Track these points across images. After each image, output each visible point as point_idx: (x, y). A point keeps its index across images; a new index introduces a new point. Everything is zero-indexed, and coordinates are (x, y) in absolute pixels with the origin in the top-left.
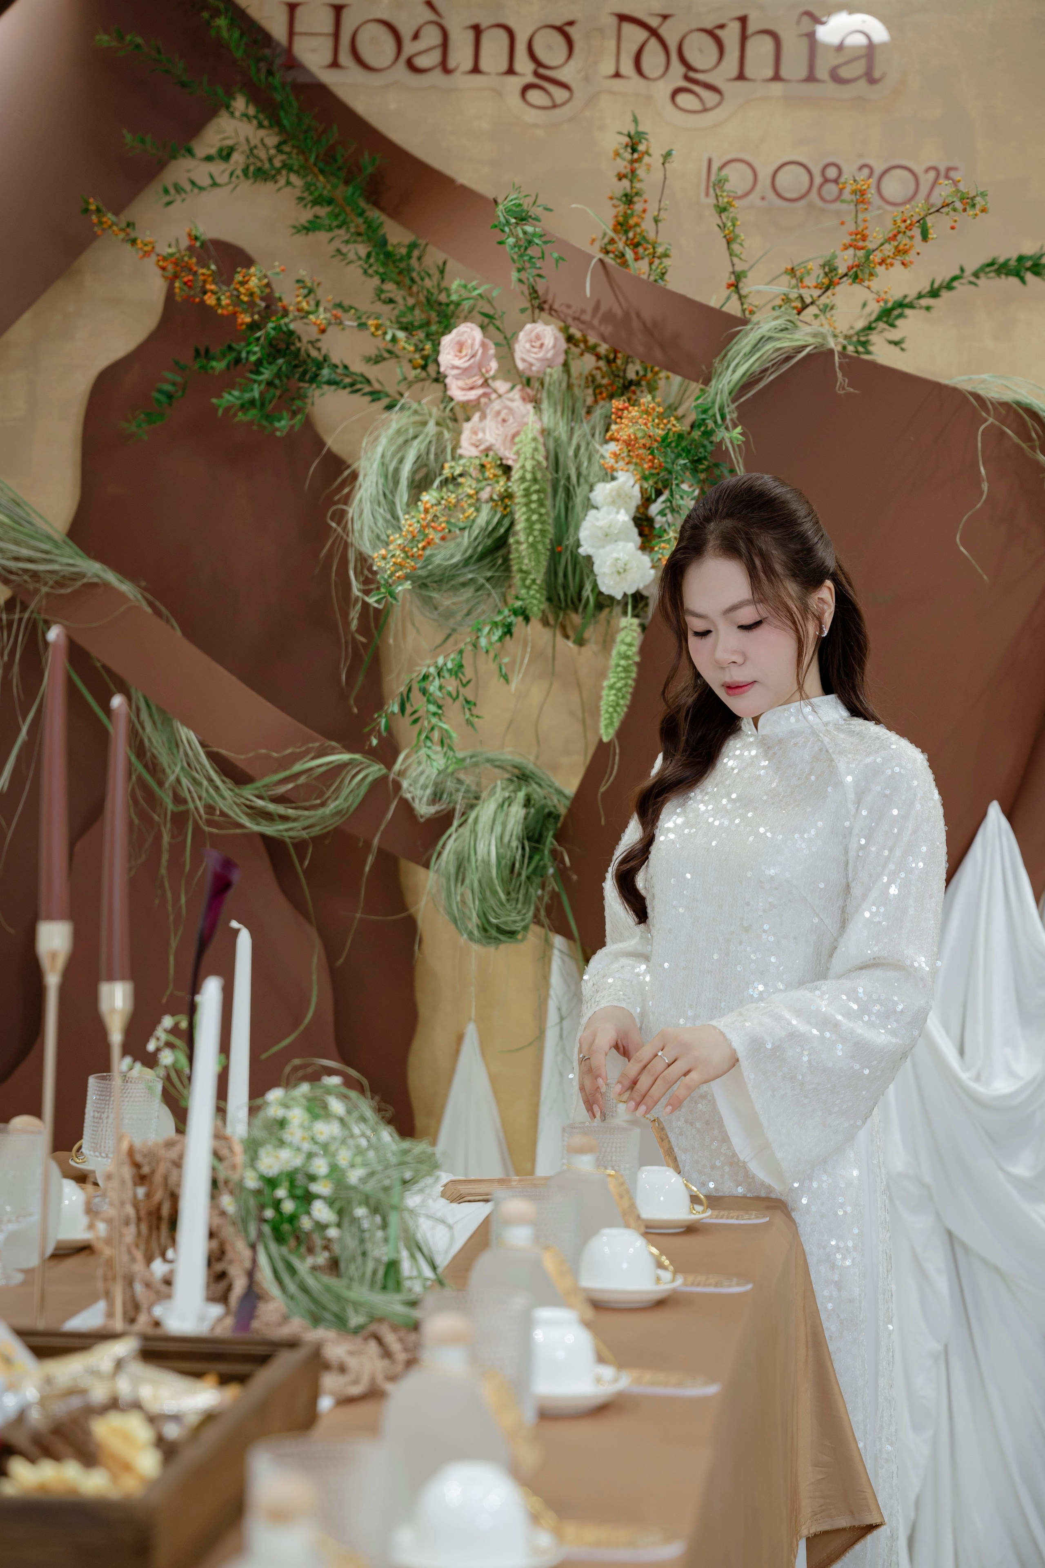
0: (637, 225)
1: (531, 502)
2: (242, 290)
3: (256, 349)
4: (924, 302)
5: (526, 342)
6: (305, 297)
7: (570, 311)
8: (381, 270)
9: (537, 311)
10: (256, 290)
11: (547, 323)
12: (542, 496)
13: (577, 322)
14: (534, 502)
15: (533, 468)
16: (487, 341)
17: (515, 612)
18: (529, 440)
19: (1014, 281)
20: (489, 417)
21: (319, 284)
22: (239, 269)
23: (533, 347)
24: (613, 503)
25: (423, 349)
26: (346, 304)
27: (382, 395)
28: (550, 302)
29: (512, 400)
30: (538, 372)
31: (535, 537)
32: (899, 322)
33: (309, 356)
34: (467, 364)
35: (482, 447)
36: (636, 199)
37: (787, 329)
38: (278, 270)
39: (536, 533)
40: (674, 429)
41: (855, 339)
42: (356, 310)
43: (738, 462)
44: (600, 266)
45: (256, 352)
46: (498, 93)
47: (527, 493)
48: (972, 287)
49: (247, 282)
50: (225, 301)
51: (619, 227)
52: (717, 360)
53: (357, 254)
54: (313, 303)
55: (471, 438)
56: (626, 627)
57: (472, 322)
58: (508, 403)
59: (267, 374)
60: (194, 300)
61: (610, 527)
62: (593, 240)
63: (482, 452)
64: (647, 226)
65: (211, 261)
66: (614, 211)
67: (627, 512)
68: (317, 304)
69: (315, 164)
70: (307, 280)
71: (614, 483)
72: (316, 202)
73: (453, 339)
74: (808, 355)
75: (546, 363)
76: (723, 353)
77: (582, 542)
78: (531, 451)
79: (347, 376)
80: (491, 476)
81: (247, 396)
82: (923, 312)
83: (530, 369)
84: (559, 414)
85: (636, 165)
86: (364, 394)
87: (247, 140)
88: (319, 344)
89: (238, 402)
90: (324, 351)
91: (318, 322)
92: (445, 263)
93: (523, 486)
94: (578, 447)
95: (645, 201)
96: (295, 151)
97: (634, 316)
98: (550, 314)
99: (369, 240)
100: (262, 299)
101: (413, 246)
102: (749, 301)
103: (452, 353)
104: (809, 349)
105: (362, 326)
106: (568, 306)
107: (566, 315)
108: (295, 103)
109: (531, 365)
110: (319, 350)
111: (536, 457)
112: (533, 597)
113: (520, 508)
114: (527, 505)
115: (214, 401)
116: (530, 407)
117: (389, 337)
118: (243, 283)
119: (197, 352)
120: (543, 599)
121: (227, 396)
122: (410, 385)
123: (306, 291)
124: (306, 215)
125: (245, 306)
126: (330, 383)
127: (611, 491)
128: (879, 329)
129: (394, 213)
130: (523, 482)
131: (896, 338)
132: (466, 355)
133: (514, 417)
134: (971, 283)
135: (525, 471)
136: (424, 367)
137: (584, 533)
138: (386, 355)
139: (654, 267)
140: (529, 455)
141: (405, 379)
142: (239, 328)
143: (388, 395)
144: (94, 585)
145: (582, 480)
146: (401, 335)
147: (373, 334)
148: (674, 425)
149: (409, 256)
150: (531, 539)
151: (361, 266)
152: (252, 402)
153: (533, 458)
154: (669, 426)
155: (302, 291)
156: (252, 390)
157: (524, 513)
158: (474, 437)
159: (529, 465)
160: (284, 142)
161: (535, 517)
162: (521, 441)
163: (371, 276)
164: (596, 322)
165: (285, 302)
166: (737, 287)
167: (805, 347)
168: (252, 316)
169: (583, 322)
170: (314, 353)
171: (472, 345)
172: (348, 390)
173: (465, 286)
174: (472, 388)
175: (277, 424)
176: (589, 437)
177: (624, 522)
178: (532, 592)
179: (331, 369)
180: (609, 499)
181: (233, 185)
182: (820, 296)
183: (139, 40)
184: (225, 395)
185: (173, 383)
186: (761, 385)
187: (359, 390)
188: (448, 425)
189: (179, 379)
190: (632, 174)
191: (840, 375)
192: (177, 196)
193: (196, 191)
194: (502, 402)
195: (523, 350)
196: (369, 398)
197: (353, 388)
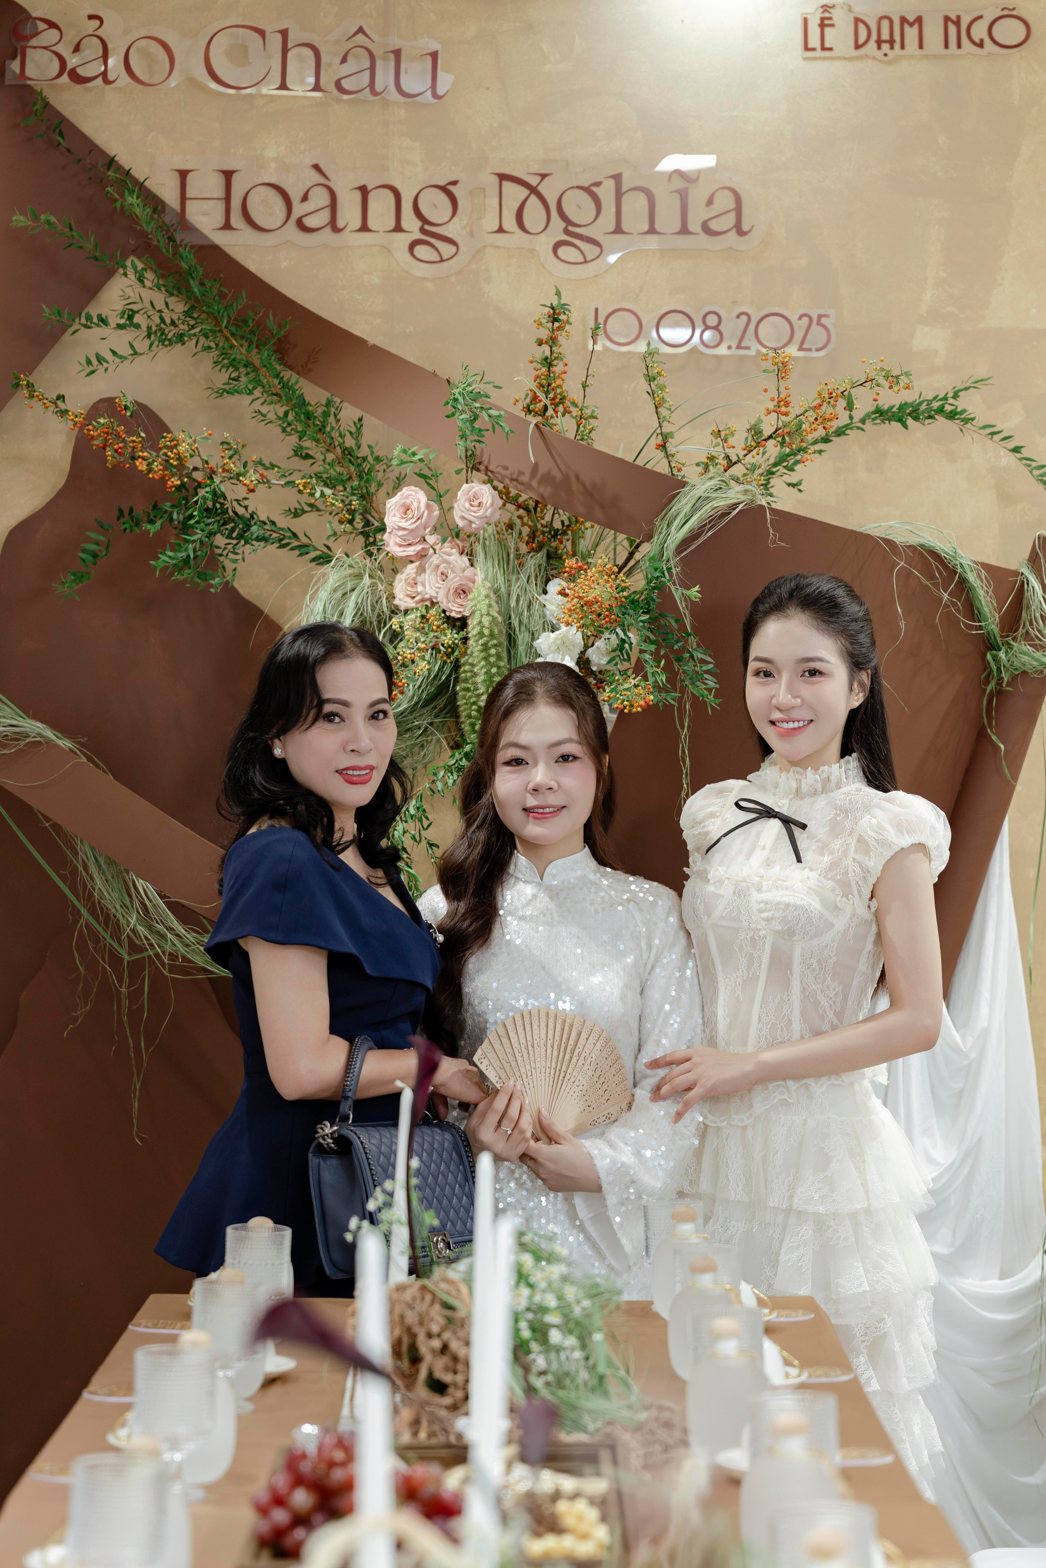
0: (560, 386)
1: (490, 656)
2: (169, 454)
3: (195, 513)
4: (818, 447)
5: (464, 501)
7: (507, 473)
8: (300, 429)
9: (472, 472)
10: (185, 454)
11: (483, 484)
13: (515, 483)
14: (493, 655)
15: (490, 624)
16: (431, 503)
17: (464, 757)
18: (482, 597)
19: (899, 425)
20: (428, 571)
21: (243, 446)
23: (471, 506)
24: (558, 650)
25: (350, 504)
27: (310, 548)
28: (486, 463)
29: (450, 555)
30: (476, 528)
32: (796, 468)
33: (236, 514)
34: (414, 526)
35: (418, 598)
36: (555, 363)
38: (206, 434)
40: (623, 584)
42: (278, 467)
44: (536, 430)
47: (486, 648)
48: (860, 431)
49: (176, 446)
50: (156, 466)
51: (541, 389)
52: (659, 518)
54: (239, 464)
55: (407, 589)
57: (416, 486)
58: (446, 557)
60: (124, 466)
62: (516, 399)
63: (417, 602)
64: (572, 388)
66: (536, 374)
68: (245, 465)
69: (226, 327)
70: (231, 441)
71: (557, 633)
72: (231, 365)
73: (398, 501)
74: (741, 511)
75: (485, 520)
76: (663, 513)
78: (486, 607)
79: (274, 532)
80: (435, 628)
81: (182, 555)
82: (817, 455)
83: (470, 526)
84: (496, 566)
85: (557, 333)
86: (292, 549)
87: (152, 304)
88: (246, 503)
89: (174, 562)
90: (251, 510)
91: (248, 483)
92: (360, 420)
93: (480, 642)
95: (566, 365)
96: (204, 316)
97: (573, 478)
98: (485, 475)
99: (286, 400)
101: (329, 403)
102: (676, 460)
103: (398, 515)
104: (741, 505)
105: (291, 483)
106: (505, 468)
107: (504, 476)
109: (471, 522)
110: (246, 508)
111: (491, 613)
113: (480, 662)
114: (485, 659)
115: (152, 562)
117: (318, 495)
118: (171, 448)
119: (120, 513)
121: (162, 557)
122: (338, 538)
123: (231, 452)
124: (223, 378)
125: (174, 470)
126: (258, 539)
127: (555, 640)
128: (779, 473)
129: (304, 371)
130: (481, 638)
131: (795, 482)
132: (412, 518)
133: (452, 570)
134: (858, 428)
135: (482, 626)
136: (351, 522)
138: (307, 508)
139: (582, 429)
140: (483, 611)
141: (335, 534)
142: (169, 490)
143: (316, 549)
144: (38, 743)
145: (524, 629)
146: (328, 491)
147: (300, 491)
149: (326, 414)
151: (280, 425)
152: (187, 561)
153: (488, 614)
155: (227, 452)
157: (483, 667)
158: (409, 589)
159: (486, 621)
160: (193, 308)
161: (494, 670)
162: (474, 599)
163: (290, 434)
164: (534, 484)
165: (212, 464)
166: (664, 447)
167: (739, 503)
168: (180, 479)
169: (521, 483)
170: (241, 511)
171: (418, 507)
172: (277, 545)
173: (405, 451)
174: (410, 545)
175: (211, 581)
179: (259, 526)
180: (554, 648)
181: (153, 354)
182: (745, 456)
183: (53, 219)
184: (160, 556)
185: (97, 543)
186: (701, 540)
187: (287, 544)
188: (380, 577)
189: (102, 538)
190: (553, 341)
191: (771, 531)
192: (100, 366)
193: (117, 360)
194: (440, 556)
195: (463, 509)
196: (297, 552)
197: (283, 542)
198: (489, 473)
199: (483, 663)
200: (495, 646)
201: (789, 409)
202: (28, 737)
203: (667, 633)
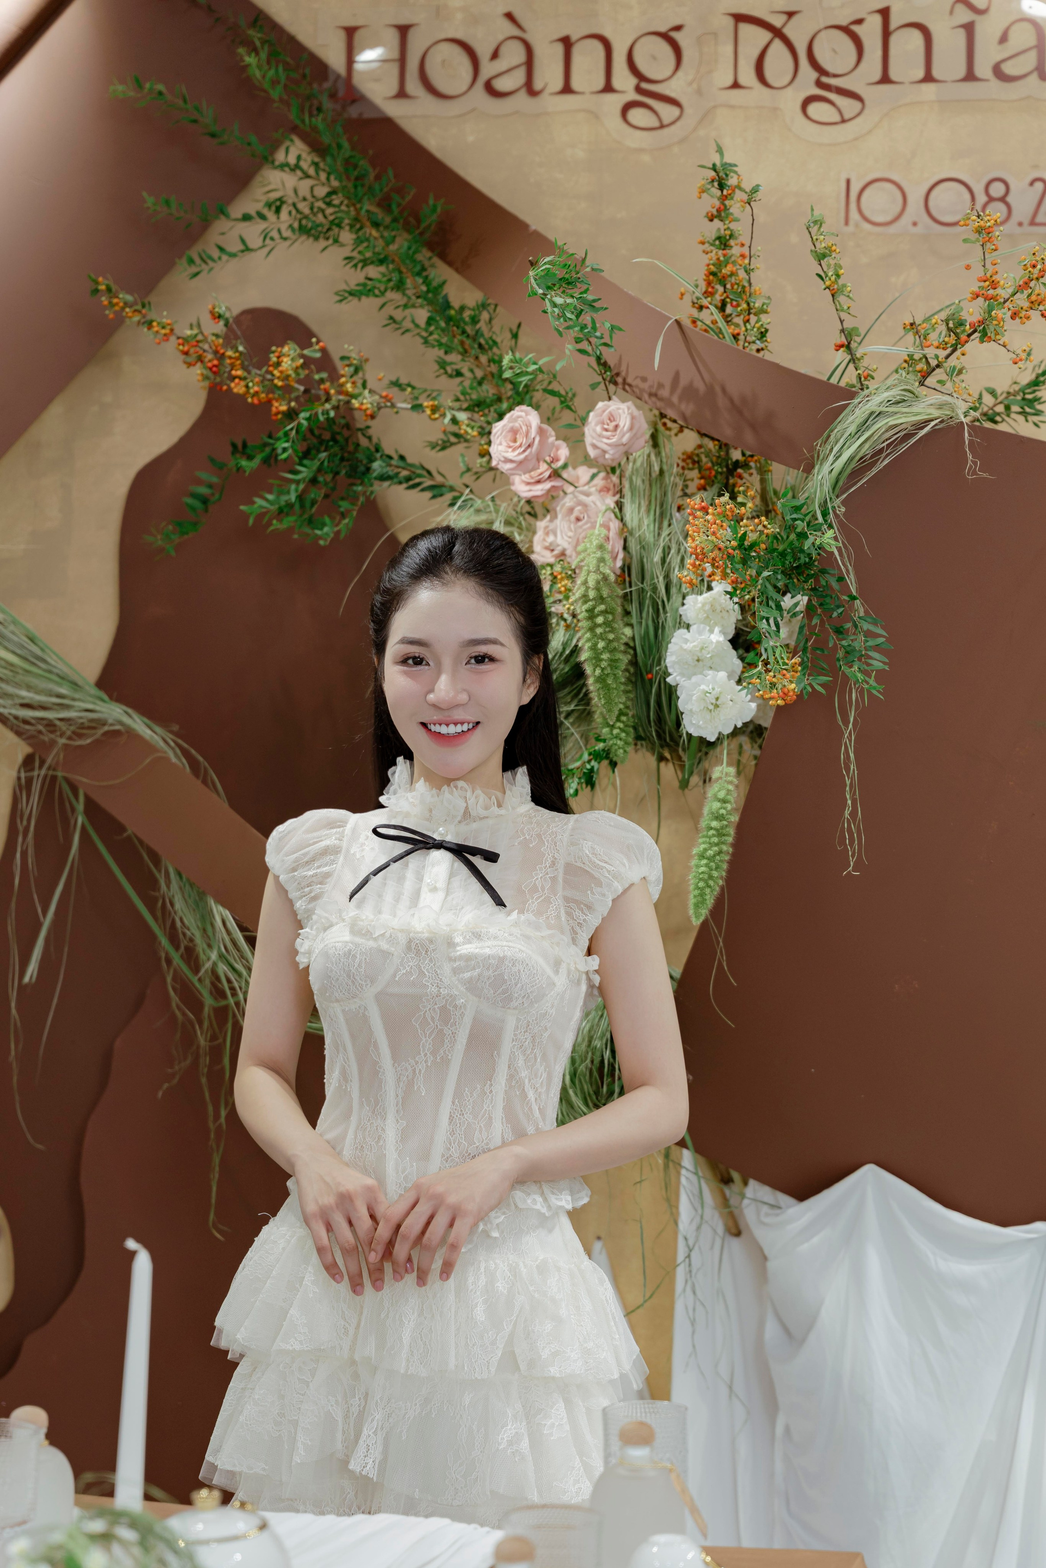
0: (733, 274)
1: (597, 626)
2: (276, 373)
3: (286, 446)
5: (596, 425)
6: (352, 376)
7: (645, 386)
8: (443, 339)
9: (612, 387)
10: (291, 372)
11: (623, 401)
12: (610, 617)
13: (654, 399)
14: (600, 625)
15: (598, 582)
16: (545, 426)
17: (597, 756)
18: (593, 549)
20: (560, 516)
22: (274, 348)
23: (606, 430)
24: (707, 620)
26: (404, 381)
27: (444, 489)
28: (623, 374)
29: (587, 494)
30: (613, 460)
31: (603, 669)
33: (359, 445)
34: (522, 457)
35: (555, 551)
36: (732, 242)
37: (904, 401)
39: (604, 664)
41: (1019, 398)
42: (413, 388)
43: (847, 570)
44: (676, 329)
45: (285, 448)
46: (595, 115)
47: (591, 615)
49: (282, 363)
50: (255, 388)
51: (711, 277)
52: (820, 441)
53: (413, 321)
54: (359, 384)
55: (544, 540)
56: (720, 778)
57: (530, 405)
58: (583, 498)
59: (305, 473)
60: (221, 389)
61: (702, 649)
62: (682, 295)
63: (557, 556)
65: (239, 341)
66: (706, 259)
67: (723, 632)
70: (353, 355)
71: (707, 595)
72: (365, 263)
73: (505, 426)
74: (934, 431)
75: (622, 449)
76: (825, 434)
77: (670, 670)
78: (595, 562)
79: (404, 468)
80: (563, 589)
81: (284, 498)
83: (603, 456)
84: (643, 509)
85: (727, 202)
86: (423, 490)
87: (296, 191)
88: (369, 433)
89: (274, 508)
90: (375, 440)
91: (364, 407)
94: (666, 551)
95: (744, 245)
96: (345, 202)
97: (718, 391)
98: (624, 389)
99: (430, 303)
100: (299, 382)
101: (481, 307)
102: (864, 363)
103: (504, 444)
104: (933, 423)
105: (417, 407)
106: (644, 379)
107: (642, 390)
108: (346, 144)
109: (605, 452)
110: (370, 438)
111: (601, 569)
112: (617, 737)
115: (242, 507)
116: (610, 501)
117: (447, 420)
118: (278, 364)
119: (234, 446)
120: (630, 740)
121: (259, 502)
122: (478, 476)
123: (352, 369)
124: (356, 277)
125: (280, 392)
126: (383, 478)
127: (704, 605)
129: (462, 267)
130: (585, 602)
132: (520, 446)
133: (589, 517)
135: (588, 588)
137: (671, 659)
138: (453, 439)
139: (749, 327)
140: (592, 568)
141: (469, 470)
142: (274, 418)
143: (452, 489)
145: (673, 590)
146: (462, 416)
147: (430, 417)
148: (764, 526)
149: (477, 318)
150: (598, 672)
151: (418, 334)
152: (290, 506)
153: (597, 570)
154: (760, 527)
155: (347, 369)
156: (288, 492)
157: (588, 640)
158: (547, 539)
159: (593, 580)
160: (333, 192)
161: (602, 644)
162: (585, 550)
163: (433, 347)
164: (675, 399)
166: (848, 347)
168: (288, 403)
169: (661, 399)
170: (364, 442)
171: (528, 433)
172: (405, 485)
173: (521, 361)
174: (539, 482)
175: (318, 532)
176: (681, 539)
177: (718, 642)
178: (615, 731)
179: (384, 461)
180: (702, 616)
181: (266, 250)
182: (947, 357)
183: (161, 87)
184: (257, 500)
185: (210, 486)
186: (874, 471)
187: (418, 484)
188: (520, 523)
189: (215, 480)
190: (720, 214)
191: (970, 457)
192: (204, 266)
193: (225, 257)
194: (575, 497)
195: (594, 435)
196: (428, 494)
197: (411, 483)
198: (627, 387)
199: (588, 635)
200: (603, 613)
201: (999, 291)
202: (104, 724)
203: (826, 596)
